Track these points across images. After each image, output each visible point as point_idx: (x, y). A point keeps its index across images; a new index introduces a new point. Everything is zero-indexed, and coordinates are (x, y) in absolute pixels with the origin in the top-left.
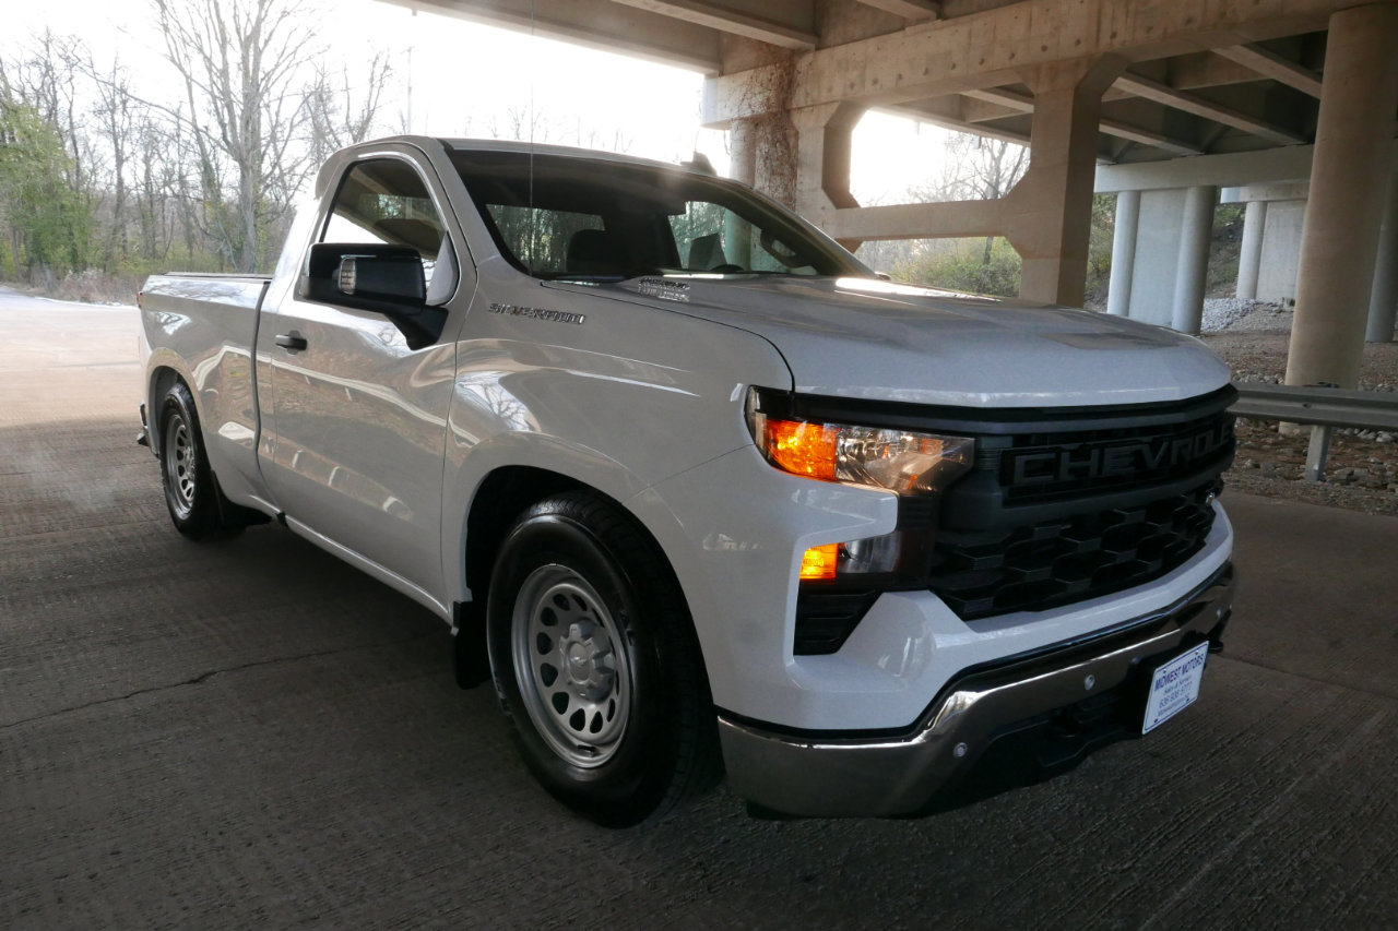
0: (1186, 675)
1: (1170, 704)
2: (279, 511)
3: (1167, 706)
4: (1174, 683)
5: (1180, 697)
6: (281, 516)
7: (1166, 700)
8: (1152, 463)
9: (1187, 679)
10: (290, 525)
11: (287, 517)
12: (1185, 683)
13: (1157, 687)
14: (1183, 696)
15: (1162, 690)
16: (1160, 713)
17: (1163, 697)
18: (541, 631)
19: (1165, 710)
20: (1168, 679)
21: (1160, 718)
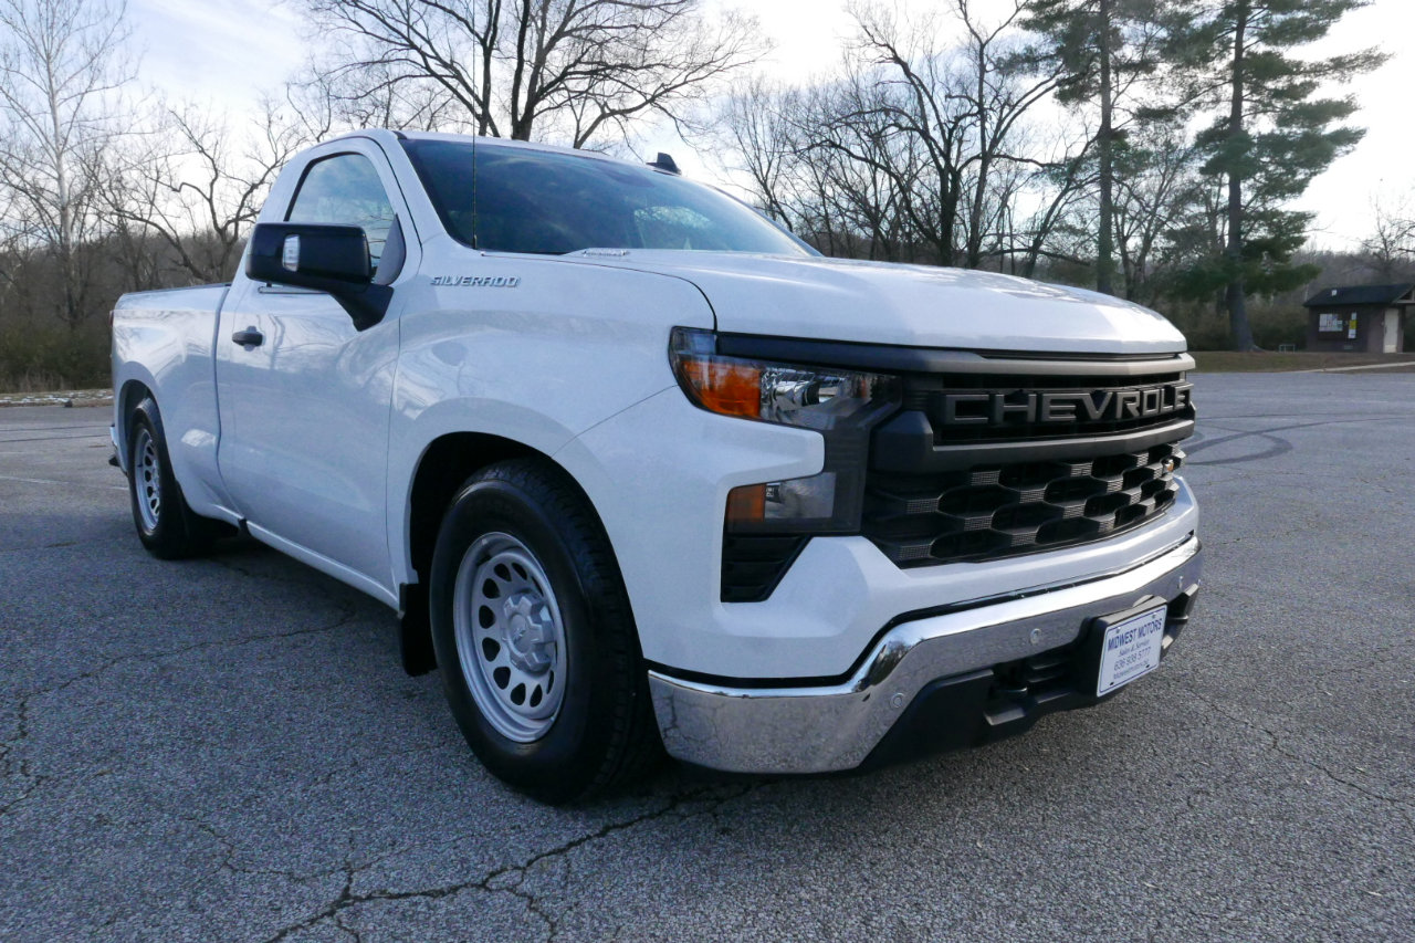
0: (1142, 639)
1: (1126, 668)
2: (241, 518)
3: (1122, 670)
4: (1129, 646)
5: (1138, 662)
6: (243, 522)
7: (1122, 662)
8: (1096, 413)
9: (1144, 644)
10: (250, 529)
11: (248, 522)
12: (1143, 648)
13: (1110, 647)
14: (1142, 660)
15: (1115, 652)
16: (1116, 676)
17: (1118, 659)
18: (483, 604)
19: (1122, 674)
20: (1123, 640)
21: (1117, 681)
